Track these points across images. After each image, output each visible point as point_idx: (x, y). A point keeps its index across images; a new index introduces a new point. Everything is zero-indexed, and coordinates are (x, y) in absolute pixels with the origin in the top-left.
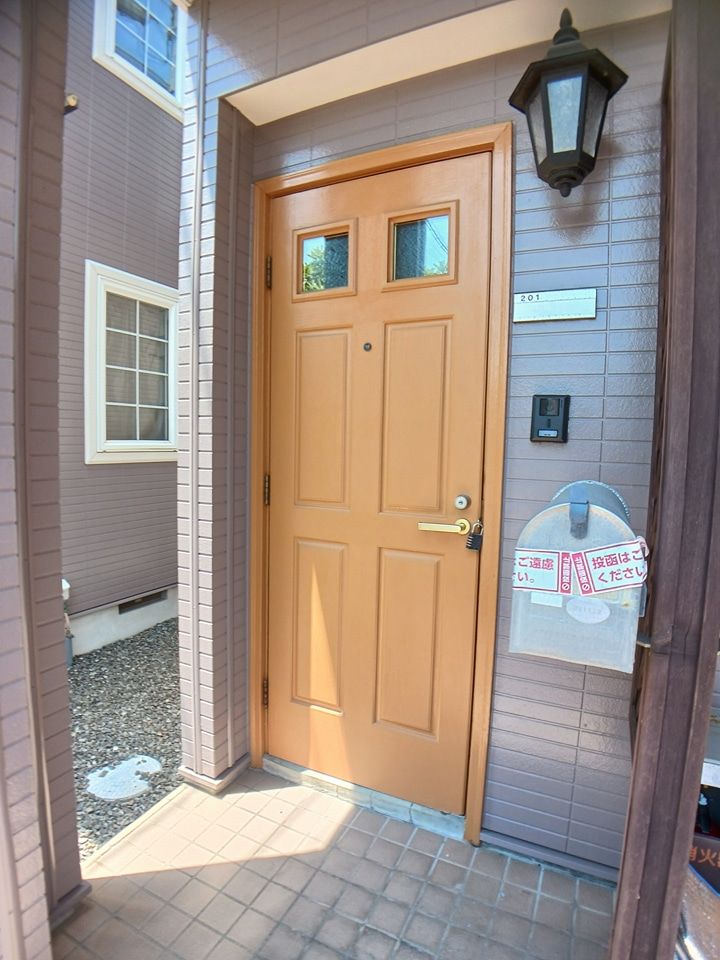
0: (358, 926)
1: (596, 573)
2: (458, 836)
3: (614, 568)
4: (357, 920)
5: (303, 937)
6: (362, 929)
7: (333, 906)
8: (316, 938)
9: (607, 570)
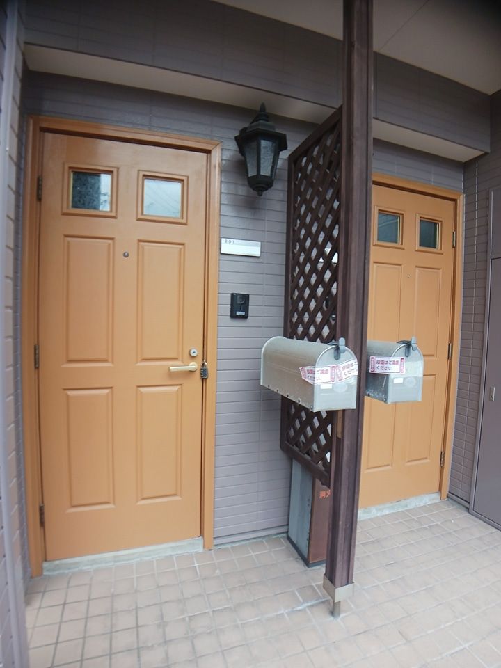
0: (183, 620)
1: (343, 372)
2: (201, 549)
3: (348, 370)
4: (181, 617)
5: (160, 644)
6: (187, 619)
7: (162, 619)
8: (167, 639)
9: (346, 371)
